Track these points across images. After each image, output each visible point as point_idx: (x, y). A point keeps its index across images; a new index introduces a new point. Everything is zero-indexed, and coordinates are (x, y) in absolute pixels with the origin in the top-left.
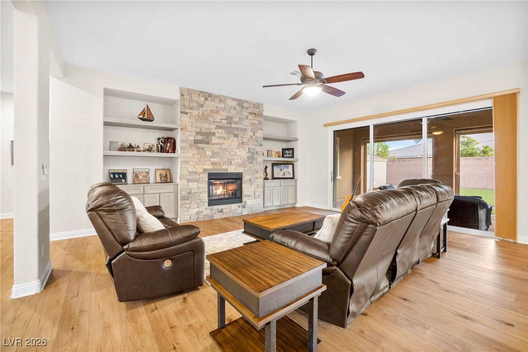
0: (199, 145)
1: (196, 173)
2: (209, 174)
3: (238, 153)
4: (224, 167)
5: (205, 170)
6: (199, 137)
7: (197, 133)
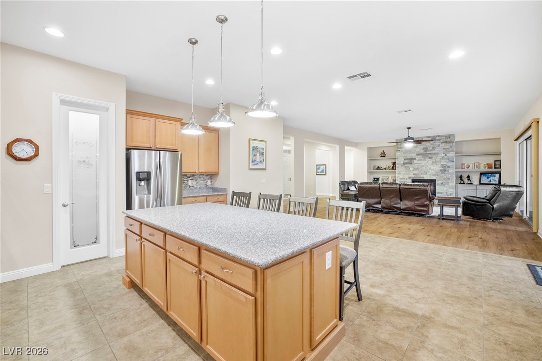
0: (406, 165)
1: (404, 178)
2: (412, 179)
3: (432, 167)
4: (421, 176)
5: (409, 177)
6: (406, 161)
7: (405, 159)
